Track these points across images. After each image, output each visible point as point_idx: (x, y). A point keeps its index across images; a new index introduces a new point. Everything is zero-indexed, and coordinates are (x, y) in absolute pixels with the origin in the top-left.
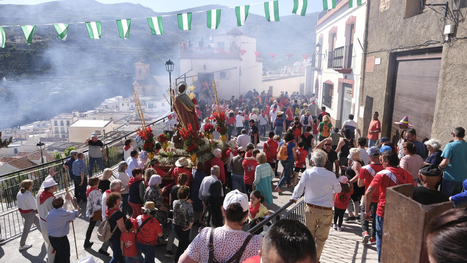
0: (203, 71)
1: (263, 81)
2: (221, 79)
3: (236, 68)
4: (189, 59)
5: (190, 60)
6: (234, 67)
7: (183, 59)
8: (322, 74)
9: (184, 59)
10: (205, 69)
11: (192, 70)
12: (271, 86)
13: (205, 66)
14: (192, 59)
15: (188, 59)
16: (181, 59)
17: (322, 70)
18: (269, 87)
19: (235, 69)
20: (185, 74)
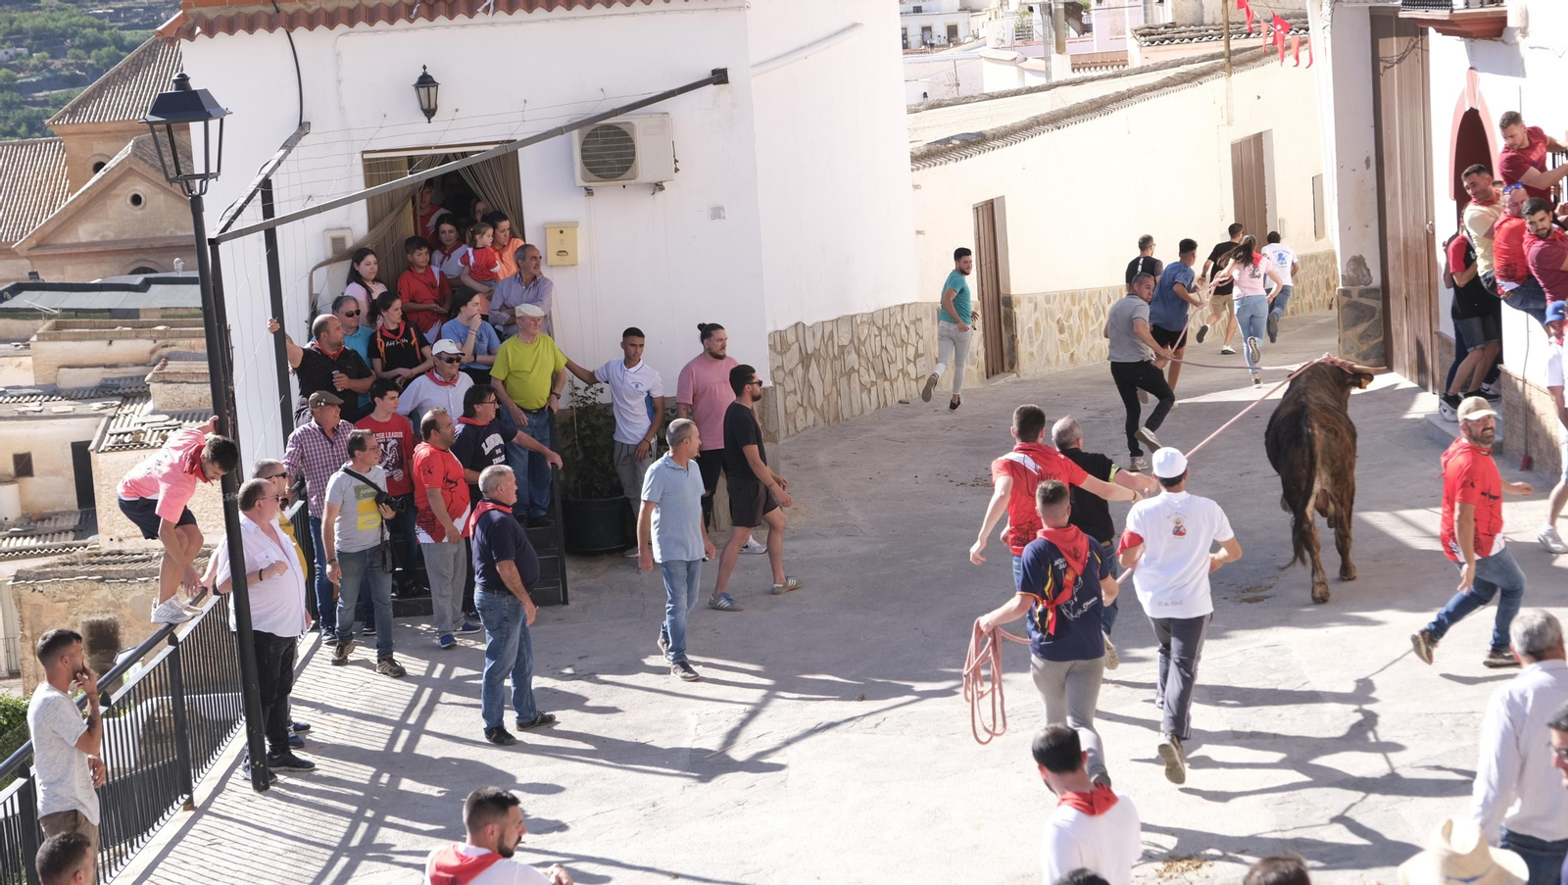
0: (411, 134)
1: (927, 156)
2: (589, 192)
3: (720, 77)
4: (271, 28)
5: (281, 32)
6: (706, 74)
7: (210, 30)
8: (1522, 61)
9: (221, 36)
10: (430, 112)
11: (303, 127)
12: (991, 203)
13: (426, 81)
14: (300, 34)
15: (261, 33)
16: (191, 36)
17: (1524, 31)
18: (976, 209)
19: (711, 88)
20: (266, 186)
